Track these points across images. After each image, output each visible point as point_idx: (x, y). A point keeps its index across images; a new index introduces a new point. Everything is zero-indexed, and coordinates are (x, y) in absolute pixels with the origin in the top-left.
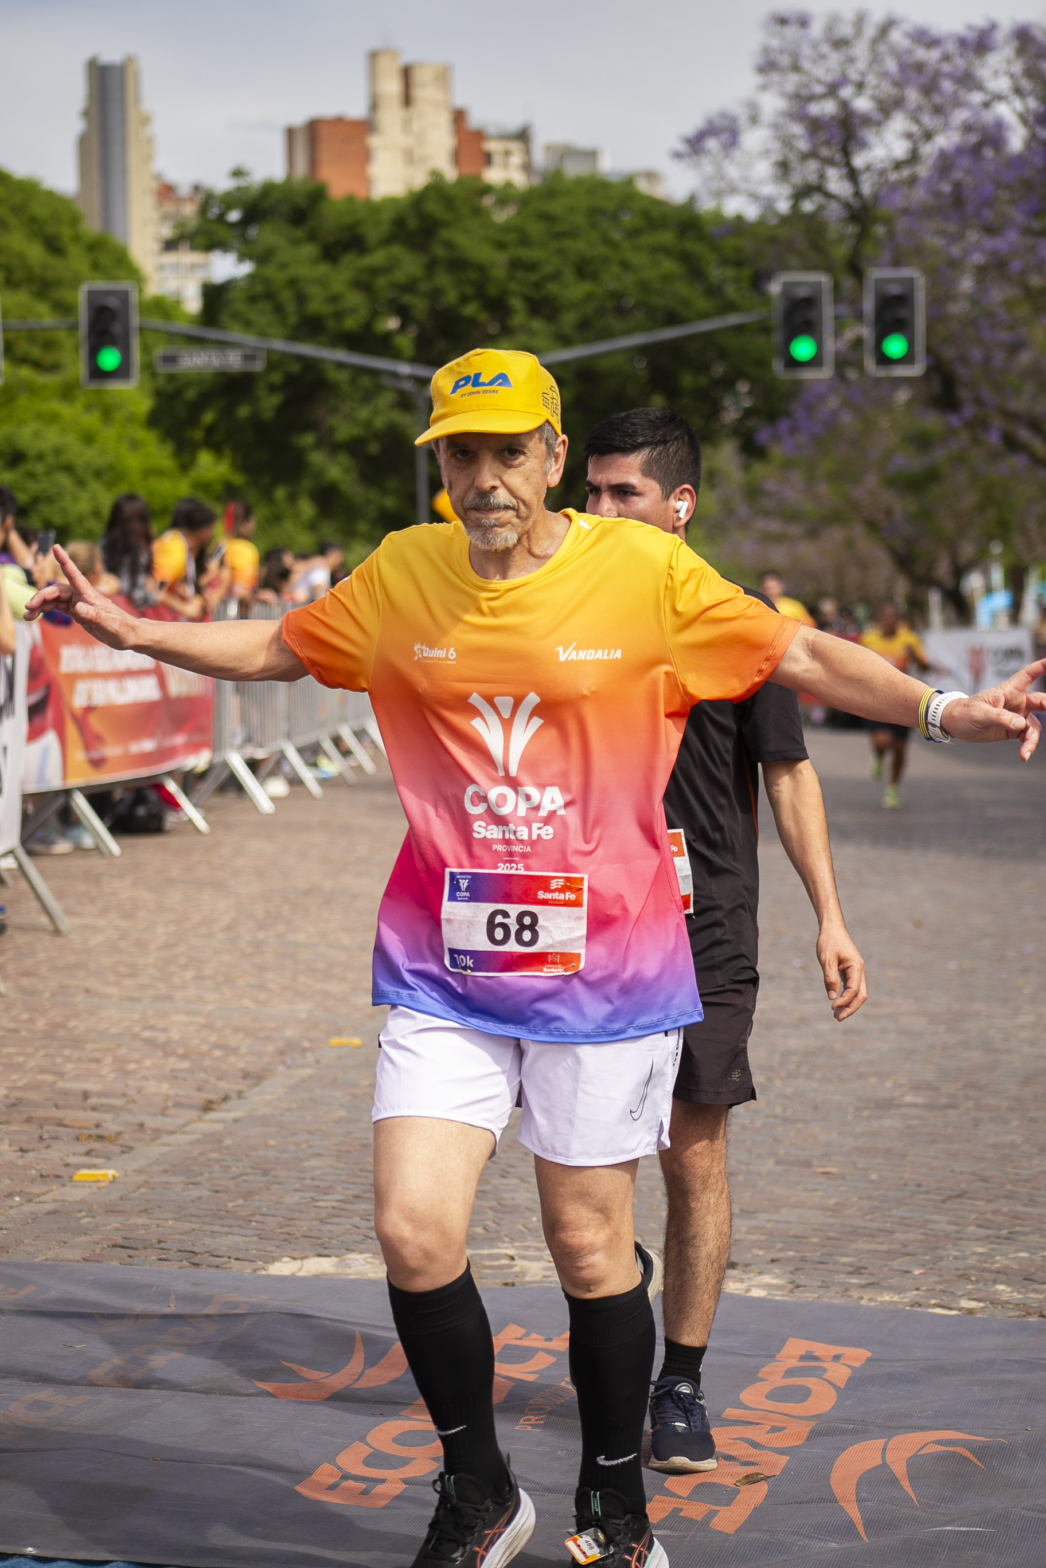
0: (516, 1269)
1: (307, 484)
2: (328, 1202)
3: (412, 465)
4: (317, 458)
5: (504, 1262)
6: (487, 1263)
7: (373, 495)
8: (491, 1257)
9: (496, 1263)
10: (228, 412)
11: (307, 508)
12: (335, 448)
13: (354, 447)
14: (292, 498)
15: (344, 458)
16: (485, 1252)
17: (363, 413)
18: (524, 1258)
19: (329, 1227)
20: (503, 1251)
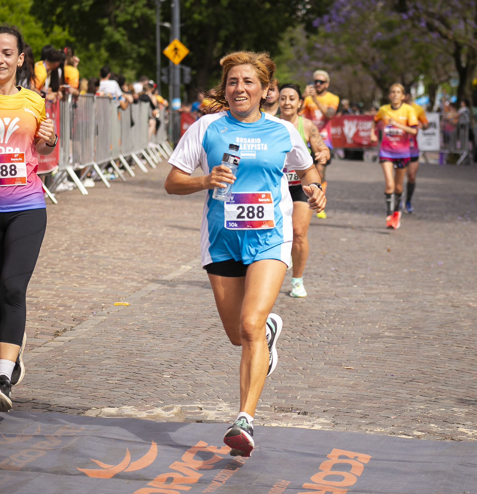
0: (203, 414)
1: (105, 41)
2: (114, 380)
3: (154, 33)
4: (109, 29)
5: (197, 411)
6: (189, 411)
7: (135, 47)
8: (191, 408)
9: (193, 411)
10: (68, 8)
11: (104, 54)
12: (118, 25)
13: (126, 25)
14: (98, 49)
15: (121, 29)
16: (188, 406)
17: (131, 9)
18: (206, 409)
19: (114, 393)
20: (197, 405)
